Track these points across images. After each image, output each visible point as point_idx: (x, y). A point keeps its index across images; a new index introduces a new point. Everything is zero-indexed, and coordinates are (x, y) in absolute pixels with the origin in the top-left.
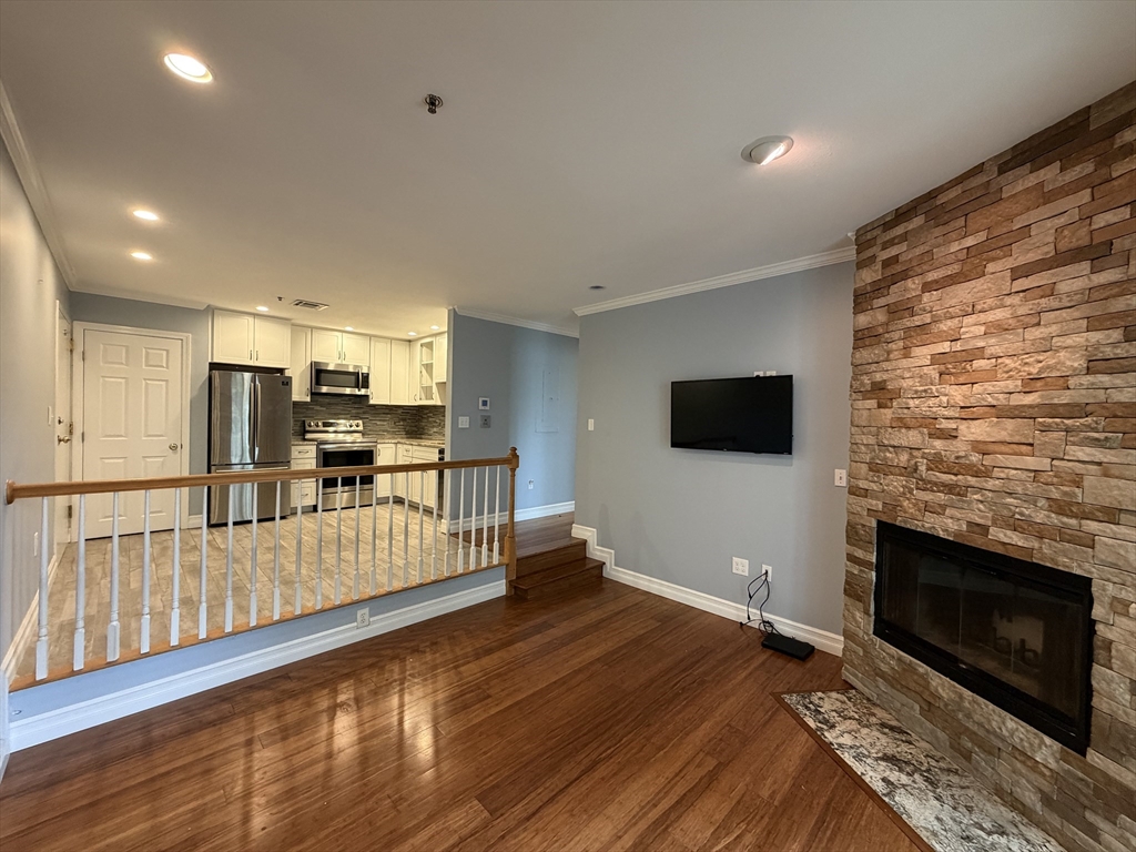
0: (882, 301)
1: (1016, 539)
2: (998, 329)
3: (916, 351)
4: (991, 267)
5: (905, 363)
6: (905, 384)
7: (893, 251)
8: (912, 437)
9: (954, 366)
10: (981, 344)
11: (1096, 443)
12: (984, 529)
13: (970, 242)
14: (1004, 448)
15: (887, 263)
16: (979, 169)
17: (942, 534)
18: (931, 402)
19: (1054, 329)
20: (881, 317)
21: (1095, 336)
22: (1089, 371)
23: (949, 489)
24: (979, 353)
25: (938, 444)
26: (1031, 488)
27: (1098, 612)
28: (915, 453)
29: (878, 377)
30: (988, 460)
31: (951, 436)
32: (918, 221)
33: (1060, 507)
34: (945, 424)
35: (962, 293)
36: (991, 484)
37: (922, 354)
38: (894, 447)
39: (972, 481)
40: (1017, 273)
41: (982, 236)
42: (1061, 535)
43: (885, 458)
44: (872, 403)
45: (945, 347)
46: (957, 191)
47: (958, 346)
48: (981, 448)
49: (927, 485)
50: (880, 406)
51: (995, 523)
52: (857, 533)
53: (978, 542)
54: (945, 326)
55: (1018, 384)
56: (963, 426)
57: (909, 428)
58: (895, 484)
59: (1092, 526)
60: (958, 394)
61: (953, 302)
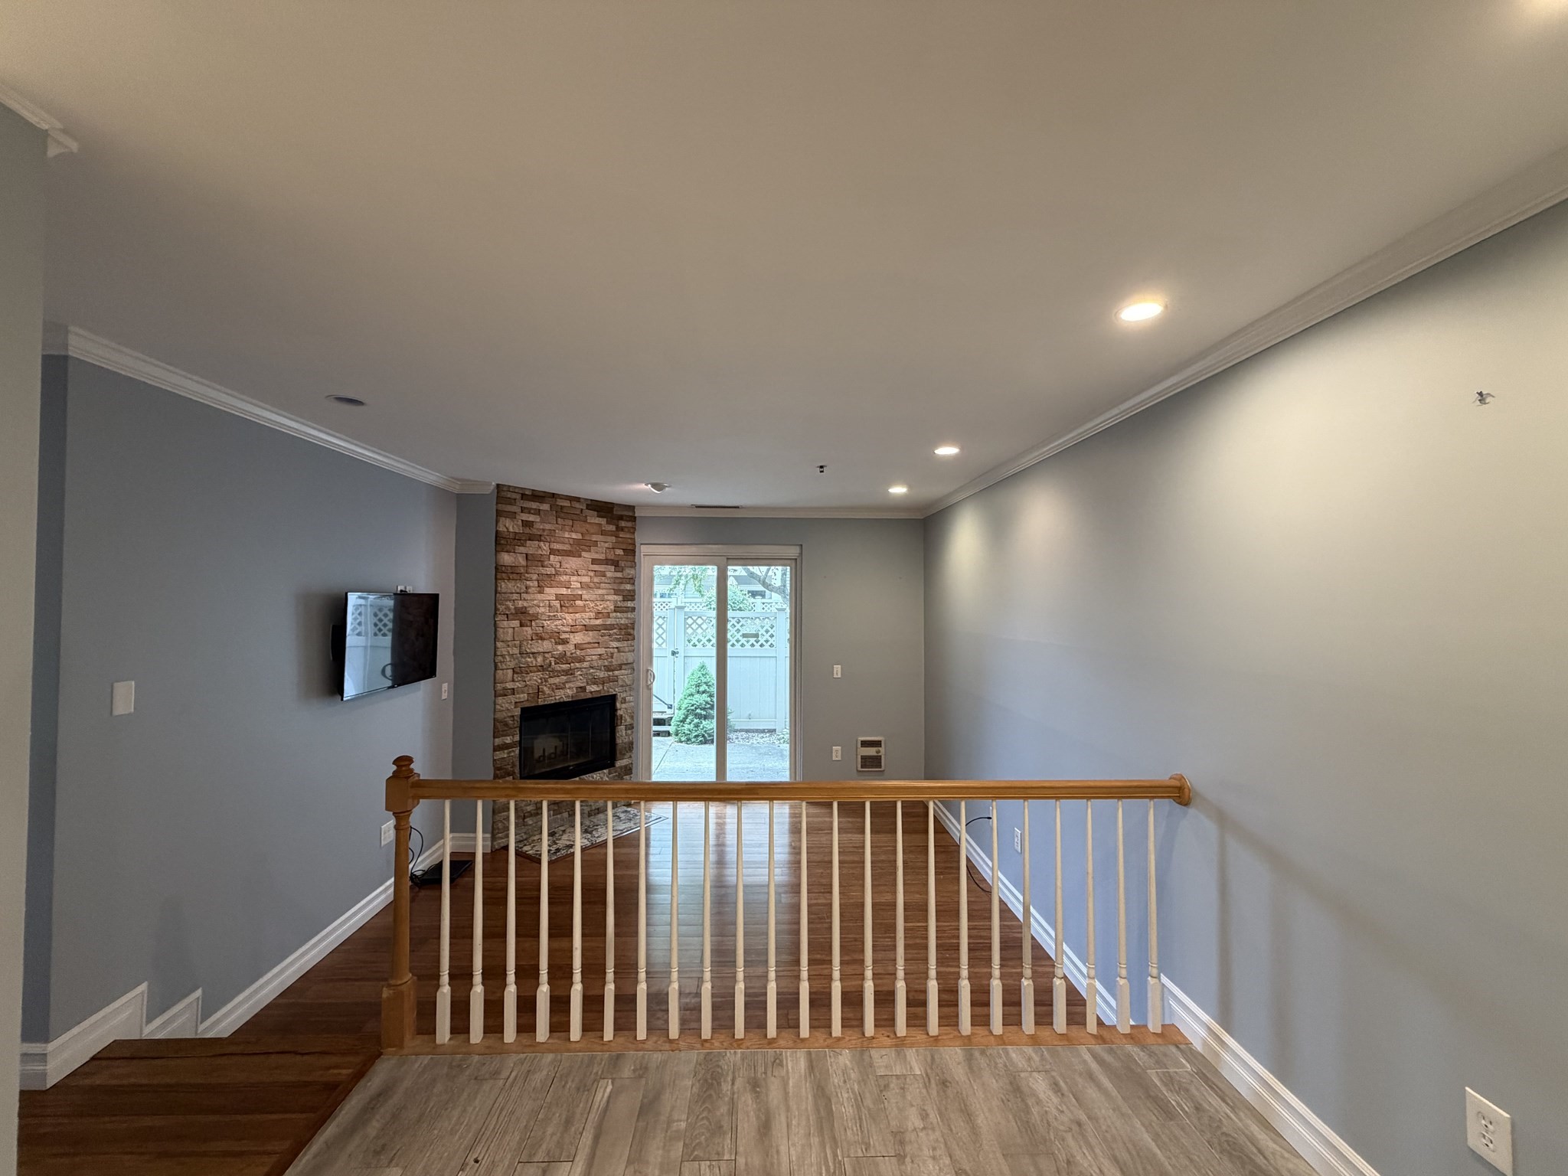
0: (522, 549)
1: (594, 688)
2: (583, 586)
3: (547, 590)
4: (583, 554)
5: (539, 596)
6: (541, 610)
7: (531, 518)
8: (547, 645)
9: (567, 603)
10: (580, 593)
11: (618, 640)
12: (583, 689)
13: (574, 536)
14: (590, 646)
15: (527, 524)
16: (578, 499)
17: (566, 700)
18: (558, 622)
19: (604, 592)
20: (522, 562)
21: (616, 597)
22: (615, 611)
23: (567, 673)
24: (580, 597)
25: (560, 647)
26: (600, 662)
27: (618, 705)
28: (546, 655)
29: (520, 604)
30: (583, 653)
31: (565, 642)
32: (545, 507)
33: (608, 669)
34: (564, 636)
35: (572, 563)
36: (586, 664)
37: (551, 592)
38: (533, 653)
39: (578, 665)
40: (594, 561)
41: (579, 536)
42: (610, 680)
43: (527, 662)
44: (516, 623)
45: (564, 591)
46: (567, 504)
47: (569, 592)
48: (576, 646)
49: (556, 674)
50: (522, 625)
51: (588, 684)
52: (506, 725)
53: (582, 696)
54: (564, 578)
55: (592, 615)
56: (572, 636)
57: (542, 639)
58: (535, 678)
59: (616, 673)
60: (569, 618)
61: (568, 566)
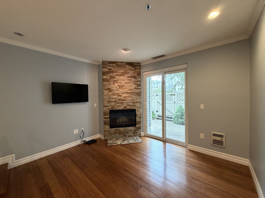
0: (109, 75)
1: (129, 107)
2: (126, 83)
3: (115, 84)
4: (125, 75)
5: (113, 85)
6: (114, 89)
7: (111, 68)
8: (116, 96)
9: (121, 87)
10: (124, 84)
11: (136, 96)
12: (126, 107)
13: (122, 71)
14: (127, 97)
15: (109, 69)
16: (123, 62)
17: (121, 109)
18: (118, 91)
19: (132, 84)
20: (109, 77)
21: (135, 86)
22: (135, 89)
23: (121, 103)
24: (124, 86)
25: (119, 97)
26: (131, 101)
27: (136, 112)
28: (116, 99)
29: (109, 87)
30: (126, 99)
31: (121, 96)
32: (114, 65)
33: (133, 103)
34: (120, 95)
35: (122, 77)
36: (126, 101)
37: (116, 85)
38: (112, 98)
39: (124, 101)
40: (128, 77)
41: (124, 71)
42: (133, 105)
43: (111, 100)
44: (108, 91)
45: (120, 84)
46: (120, 64)
47: (121, 84)
48: (124, 97)
49: (119, 103)
50: (109, 92)
51: (127, 106)
52: (106, 113)
53: (126, 109)
54: (120, 81)
55: (128, 90)
56: (122, 95)
57: (115, 95)
58: (113, 104)
59: (135, 104)
60: (122, 91)
61: (121, 78)
